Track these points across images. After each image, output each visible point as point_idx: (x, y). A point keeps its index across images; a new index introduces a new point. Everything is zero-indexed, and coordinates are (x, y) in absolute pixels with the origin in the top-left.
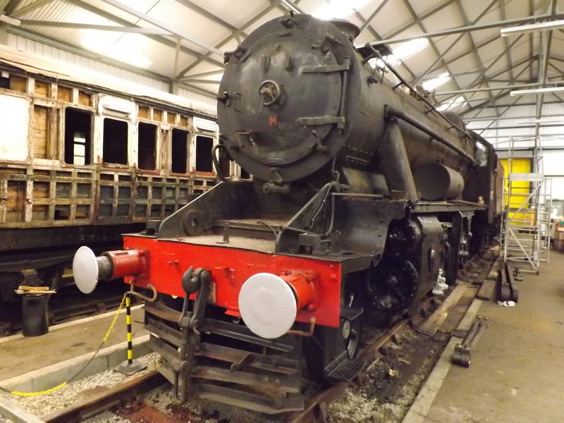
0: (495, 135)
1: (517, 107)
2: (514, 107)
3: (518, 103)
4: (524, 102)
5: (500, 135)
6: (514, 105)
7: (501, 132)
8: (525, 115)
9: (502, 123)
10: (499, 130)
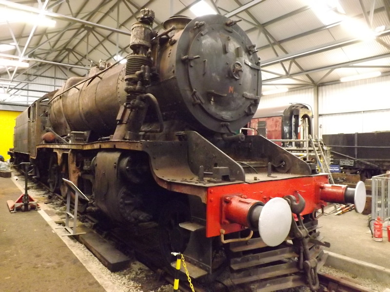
0: (26, 95)
1: (42, 78)
2: (40, 77)
3: (42, 75)
4: (47, 75)
5: (29, 95)
6: (40, 76)
7: (31, 93)
8: (47, 83)
9: (31, 87)
10: (29, 91)
